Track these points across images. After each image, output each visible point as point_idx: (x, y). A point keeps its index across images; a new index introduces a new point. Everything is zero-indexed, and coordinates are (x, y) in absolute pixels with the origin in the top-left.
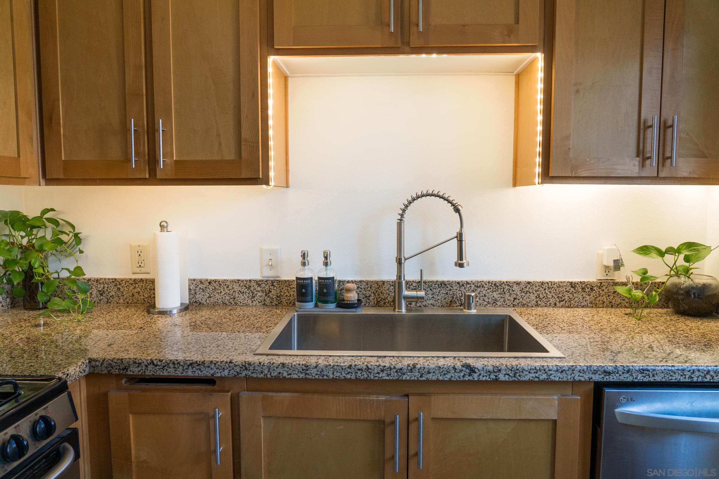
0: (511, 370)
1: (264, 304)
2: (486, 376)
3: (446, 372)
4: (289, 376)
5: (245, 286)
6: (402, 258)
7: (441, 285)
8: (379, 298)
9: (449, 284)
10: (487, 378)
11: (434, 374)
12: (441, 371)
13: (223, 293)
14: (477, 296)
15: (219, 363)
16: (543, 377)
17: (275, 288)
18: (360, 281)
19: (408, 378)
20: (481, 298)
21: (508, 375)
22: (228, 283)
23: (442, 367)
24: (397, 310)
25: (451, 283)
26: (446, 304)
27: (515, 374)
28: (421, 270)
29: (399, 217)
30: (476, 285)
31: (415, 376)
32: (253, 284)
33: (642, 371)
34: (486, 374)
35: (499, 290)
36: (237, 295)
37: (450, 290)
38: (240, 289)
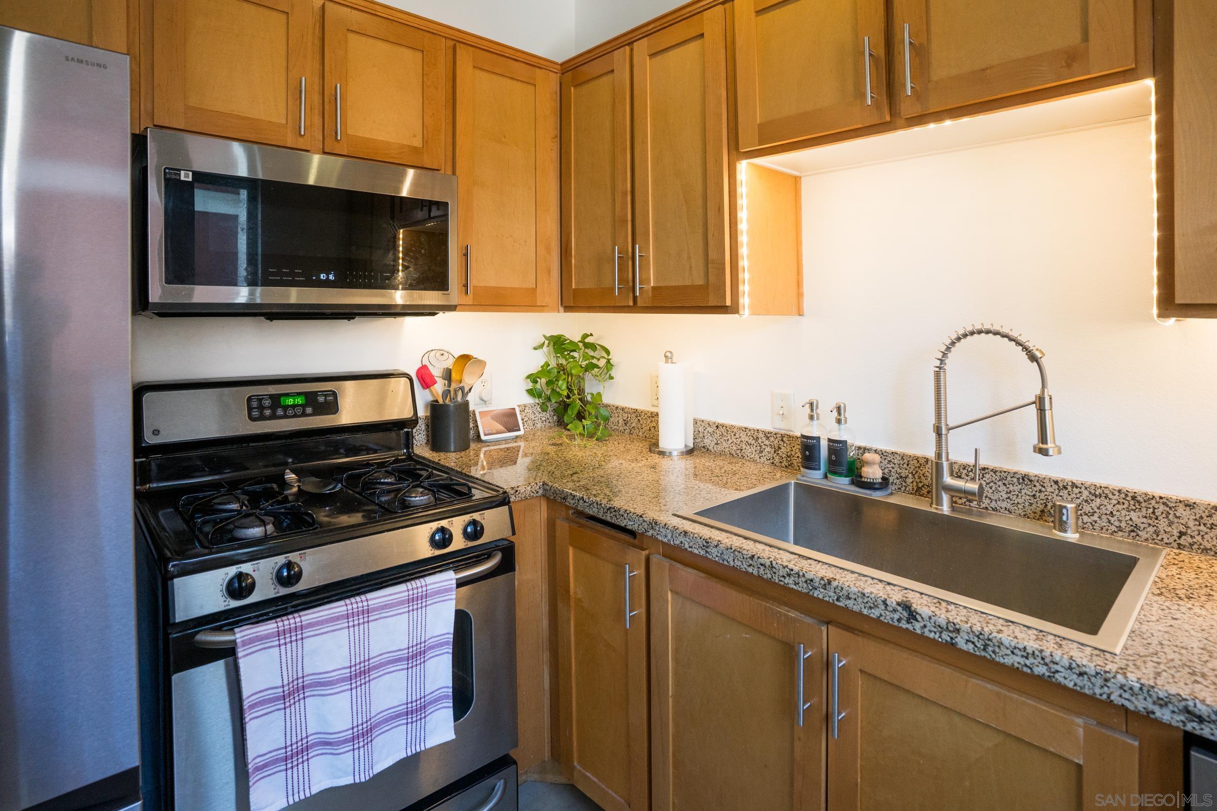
0: (979, 638)
1: (773, 463)
2: (935, 633)
3: (872, 605)
4: (690, 549)
5: (752, 436)
6: (941, 427)
7: (1023, 480)
8: (921, 482)
9: (1038, 482)
10: (937, 636)
11: (856, 603)
12: (865, 601)
13: (730, 442)
14: (1095, 512)
15: (631, 514)
16: (1041, 670)
17: (785, 445)
18: (893, 453)
19: (821, 596)
20: (1104, 517)
21: (973, 643)
22: (735, 430)
23: (867, 595)
24: (934, 506)
25: (1041, 481)
26: (1032, 514)
27: (986, 646)
28: (976, 450)
29: (938, 363)
30: (1093, 492)
31: (830, 597)
32: (761, 435)
34: (935, 630)
35: (1144, 510)
36: (744, 447)
37: (1040, 491)
38: (747, 439)
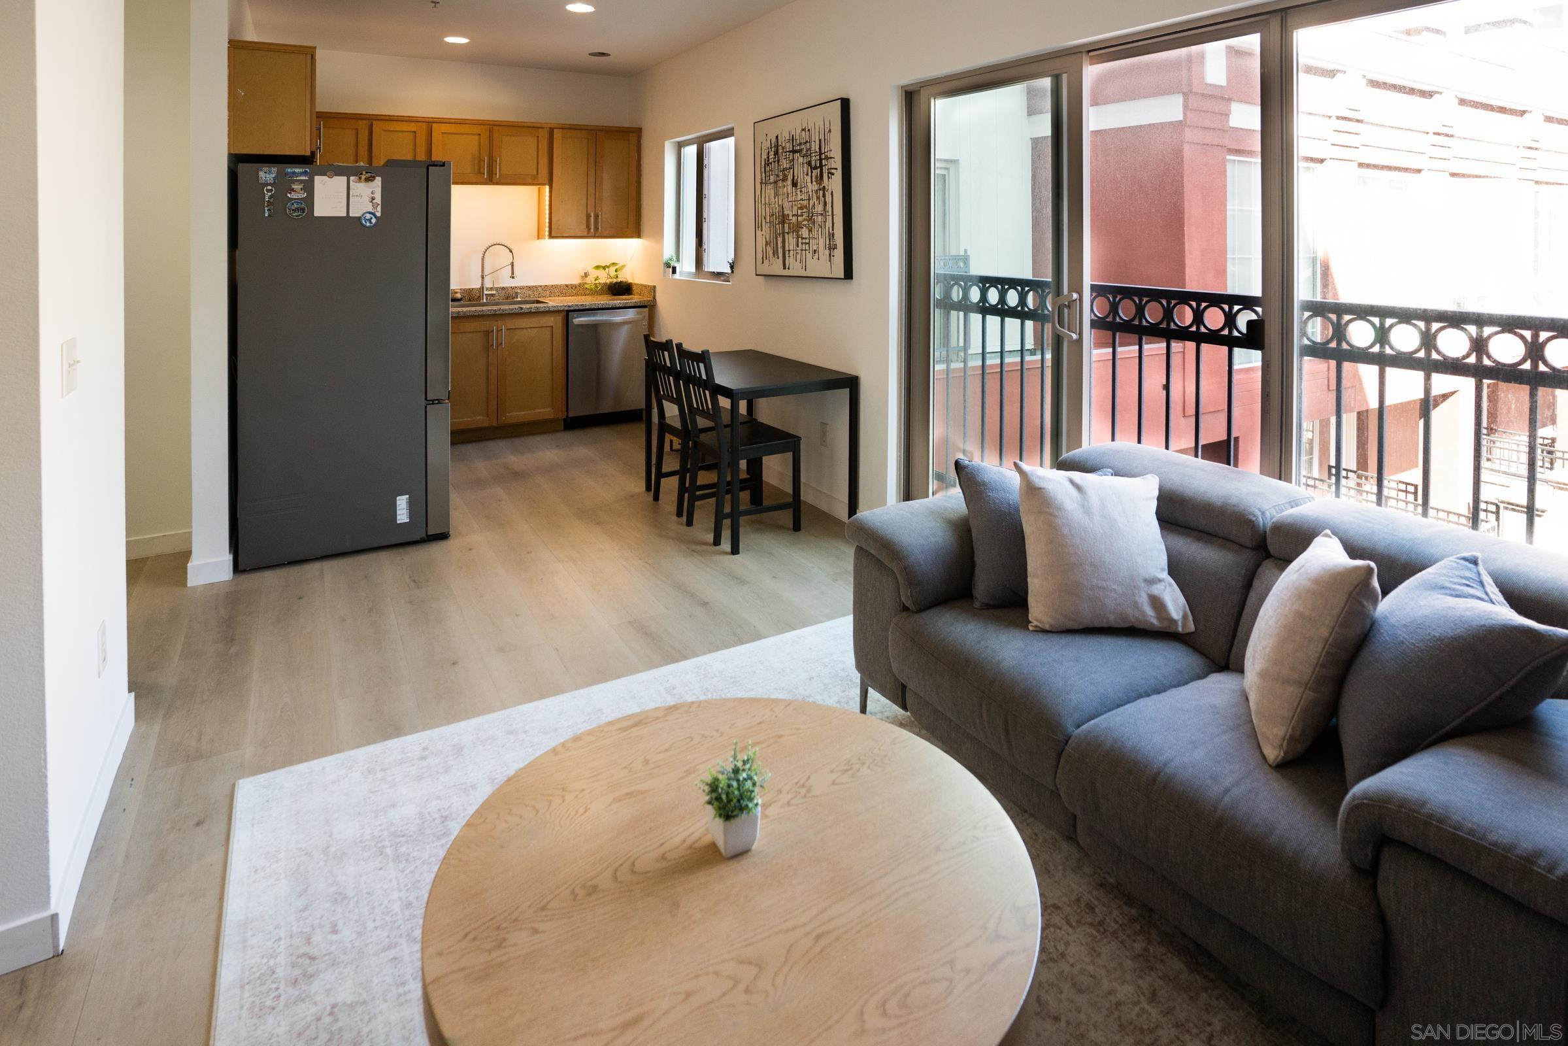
6: (483, 276)
7: (504, 288)
9: (510, 289)
25: (507, 288)
26: (506, 298)
28: (494, 281)
29: (483, 256)
30: (522, 286)
33: (582, 305)
35: (532, 290)
37: (507, 291)
